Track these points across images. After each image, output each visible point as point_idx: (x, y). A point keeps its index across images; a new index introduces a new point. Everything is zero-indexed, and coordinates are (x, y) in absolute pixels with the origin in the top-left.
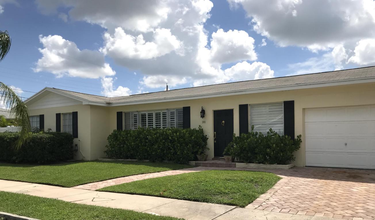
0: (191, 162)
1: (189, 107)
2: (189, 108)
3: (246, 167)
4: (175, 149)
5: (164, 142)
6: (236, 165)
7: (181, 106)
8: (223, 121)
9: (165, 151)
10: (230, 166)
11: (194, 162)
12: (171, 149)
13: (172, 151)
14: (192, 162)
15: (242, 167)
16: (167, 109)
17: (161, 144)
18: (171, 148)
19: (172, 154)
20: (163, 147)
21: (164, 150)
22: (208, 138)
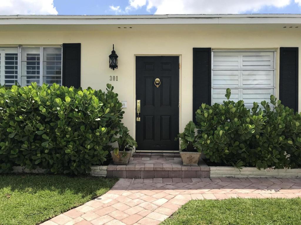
0: (95, 168)
1: (79, 45)
2: (78, 47)
3: (233, 176)
4: (54, 139)
5: (22, 122)
6: (211, 172)
7: (60, 41)
8: (158, 79)
9: (25, 146)
10: (197, 175)
11: (105, 168)
12: (45, 140)
13: (45, 144)
14: (98, 167)
15: (224, 176)
16: (20, 46)
17: (10, 126)
18: (44, 137)
19: (46, 151)
20: (16, 135)
21: (22, 143)
22: (124, 112)
